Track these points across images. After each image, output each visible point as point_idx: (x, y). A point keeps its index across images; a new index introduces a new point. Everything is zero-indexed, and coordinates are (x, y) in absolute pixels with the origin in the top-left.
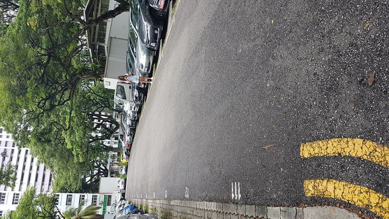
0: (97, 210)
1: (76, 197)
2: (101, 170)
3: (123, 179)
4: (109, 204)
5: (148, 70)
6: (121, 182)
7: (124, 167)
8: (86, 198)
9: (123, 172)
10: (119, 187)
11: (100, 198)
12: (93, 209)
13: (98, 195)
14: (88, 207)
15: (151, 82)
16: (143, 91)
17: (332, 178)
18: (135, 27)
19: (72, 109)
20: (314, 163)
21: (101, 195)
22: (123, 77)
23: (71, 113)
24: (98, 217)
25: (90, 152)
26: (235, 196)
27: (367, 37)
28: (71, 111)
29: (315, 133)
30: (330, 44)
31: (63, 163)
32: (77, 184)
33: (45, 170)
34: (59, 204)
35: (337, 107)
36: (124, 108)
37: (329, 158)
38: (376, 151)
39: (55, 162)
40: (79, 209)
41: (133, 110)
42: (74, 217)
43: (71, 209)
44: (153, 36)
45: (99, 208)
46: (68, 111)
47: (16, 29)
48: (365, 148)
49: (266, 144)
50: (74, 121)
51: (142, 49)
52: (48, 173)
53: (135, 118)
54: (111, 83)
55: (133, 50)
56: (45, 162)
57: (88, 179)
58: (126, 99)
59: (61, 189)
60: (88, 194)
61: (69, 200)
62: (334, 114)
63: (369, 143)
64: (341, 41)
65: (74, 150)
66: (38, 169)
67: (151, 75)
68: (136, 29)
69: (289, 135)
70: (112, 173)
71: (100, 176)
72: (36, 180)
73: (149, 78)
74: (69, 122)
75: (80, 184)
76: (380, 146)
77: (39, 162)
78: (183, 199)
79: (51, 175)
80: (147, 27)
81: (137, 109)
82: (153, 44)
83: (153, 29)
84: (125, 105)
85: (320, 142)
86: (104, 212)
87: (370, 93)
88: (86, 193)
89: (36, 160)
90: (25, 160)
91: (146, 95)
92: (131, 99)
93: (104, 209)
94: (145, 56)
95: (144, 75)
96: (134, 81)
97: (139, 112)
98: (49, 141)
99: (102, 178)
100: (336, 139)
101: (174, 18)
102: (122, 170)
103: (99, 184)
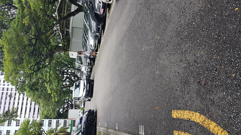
0: (67, 130)
1: (54, 121)
2: (69, 105)
3: (82, 110)
4: (74, 126)
5: (95, 48)
6: (81, 112)
7: (83, 103)
8: (60, 122)
9: (82, 106)
10: (80, 115)
11: (69, 122)
12: (64, 129)
13: (68, 120)
14: (62, 127)
15: (97, 55)
16: (93, 60)
17: (186, 132)
18: (87, 23)
19: (51, 69)
20: (178, 122)
21: (69, 120)
22: (81, 52)
23: (50, 72)
24: (68, 134)
25: (62, 94)
26: (141, 133)
27: (202, 59)
28: (50, 71)
29: (179, 105)
30: (185, 58)
31: (46, 102)
32: (54, 114)
33: (35, 105)
34: (44, 126)
35: (188, 93)
36: (82, 69)
37: (185, 120)
38: (205, 121)
39: (41, 101)
40: (56, 129)
41: (87, 70)
42: (53, 134)
43: (51, 129)
44: (97, 29)
45: (68, 128)
46: (49, 70)
47: (16, 24)
48: (200, 119)
49: (156, 106)
50: (52, 77)
51: (91, 36)
52: (37, 107)
53: (88, 75)
54: (73, 55)
55: (86, 36)
56: (35, 101)
57: (61, 110)
58: (82, 64)
59: (45, 116)
60: (61, 119)
61: (50, 124)
62: (187, 97)
63: (202, 116)
64: (190, 58)
65: (52, 94)
66: (31, 105)
67: (97, 51)
68: (88, 24)
69: (167, 104)
70: (76, 106)
71: (69, 108)
72: (30, 111)
73: (96, 53)
74: (49, 78)
75: (56, 114)
76: (207, 119)
77: (31, 100)
78: (115, 129)
79: (39, 108)
80: (94, 24)
81: (89, 70)
82: (98, 34)
83: (97, 25)
84: (82, 68)
85: (181, 111)
86: (71, 130)
87: (203, 90)
88: (60, 119)
89: (29, 99)
90: (23, 99)
91: (94, 61)
92: (86, 64)
93: (71, 129)
94: (93, 40)
95: (93, 50)
96: (87, 55)
97: (91, 71)
98: (37, 90)
99: (70, 110)
100: (188, 111)
101: (109, 19)
102: (81, 105)
103: (68, 113)
